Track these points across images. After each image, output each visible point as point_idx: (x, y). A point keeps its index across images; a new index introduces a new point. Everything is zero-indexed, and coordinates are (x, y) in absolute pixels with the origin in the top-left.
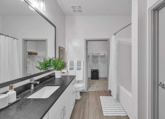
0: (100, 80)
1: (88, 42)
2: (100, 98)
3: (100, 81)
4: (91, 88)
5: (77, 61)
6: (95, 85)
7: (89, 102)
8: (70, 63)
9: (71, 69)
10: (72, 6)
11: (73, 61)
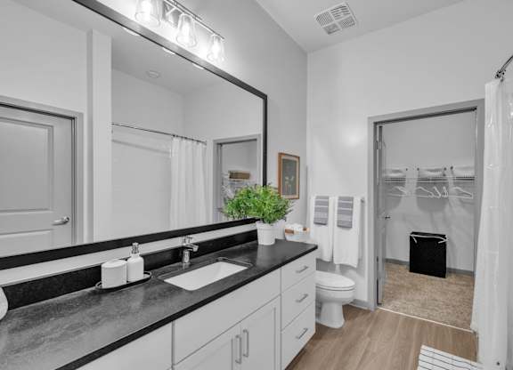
0: (451, 280)
1: (384, 126)
2: (422, 351)
3: (450, 283)
4: (398, 303)
5: (340, 198)
6: (418, 297)
7: (366, 352)
8: (317, 203)
9: (321, 223)
10: (318, 18)
11: (328, 198)
